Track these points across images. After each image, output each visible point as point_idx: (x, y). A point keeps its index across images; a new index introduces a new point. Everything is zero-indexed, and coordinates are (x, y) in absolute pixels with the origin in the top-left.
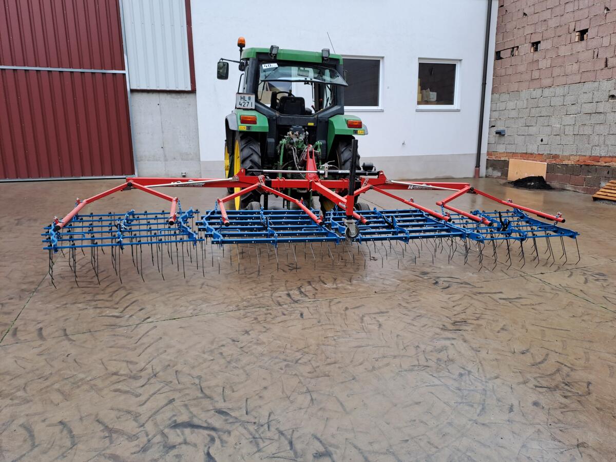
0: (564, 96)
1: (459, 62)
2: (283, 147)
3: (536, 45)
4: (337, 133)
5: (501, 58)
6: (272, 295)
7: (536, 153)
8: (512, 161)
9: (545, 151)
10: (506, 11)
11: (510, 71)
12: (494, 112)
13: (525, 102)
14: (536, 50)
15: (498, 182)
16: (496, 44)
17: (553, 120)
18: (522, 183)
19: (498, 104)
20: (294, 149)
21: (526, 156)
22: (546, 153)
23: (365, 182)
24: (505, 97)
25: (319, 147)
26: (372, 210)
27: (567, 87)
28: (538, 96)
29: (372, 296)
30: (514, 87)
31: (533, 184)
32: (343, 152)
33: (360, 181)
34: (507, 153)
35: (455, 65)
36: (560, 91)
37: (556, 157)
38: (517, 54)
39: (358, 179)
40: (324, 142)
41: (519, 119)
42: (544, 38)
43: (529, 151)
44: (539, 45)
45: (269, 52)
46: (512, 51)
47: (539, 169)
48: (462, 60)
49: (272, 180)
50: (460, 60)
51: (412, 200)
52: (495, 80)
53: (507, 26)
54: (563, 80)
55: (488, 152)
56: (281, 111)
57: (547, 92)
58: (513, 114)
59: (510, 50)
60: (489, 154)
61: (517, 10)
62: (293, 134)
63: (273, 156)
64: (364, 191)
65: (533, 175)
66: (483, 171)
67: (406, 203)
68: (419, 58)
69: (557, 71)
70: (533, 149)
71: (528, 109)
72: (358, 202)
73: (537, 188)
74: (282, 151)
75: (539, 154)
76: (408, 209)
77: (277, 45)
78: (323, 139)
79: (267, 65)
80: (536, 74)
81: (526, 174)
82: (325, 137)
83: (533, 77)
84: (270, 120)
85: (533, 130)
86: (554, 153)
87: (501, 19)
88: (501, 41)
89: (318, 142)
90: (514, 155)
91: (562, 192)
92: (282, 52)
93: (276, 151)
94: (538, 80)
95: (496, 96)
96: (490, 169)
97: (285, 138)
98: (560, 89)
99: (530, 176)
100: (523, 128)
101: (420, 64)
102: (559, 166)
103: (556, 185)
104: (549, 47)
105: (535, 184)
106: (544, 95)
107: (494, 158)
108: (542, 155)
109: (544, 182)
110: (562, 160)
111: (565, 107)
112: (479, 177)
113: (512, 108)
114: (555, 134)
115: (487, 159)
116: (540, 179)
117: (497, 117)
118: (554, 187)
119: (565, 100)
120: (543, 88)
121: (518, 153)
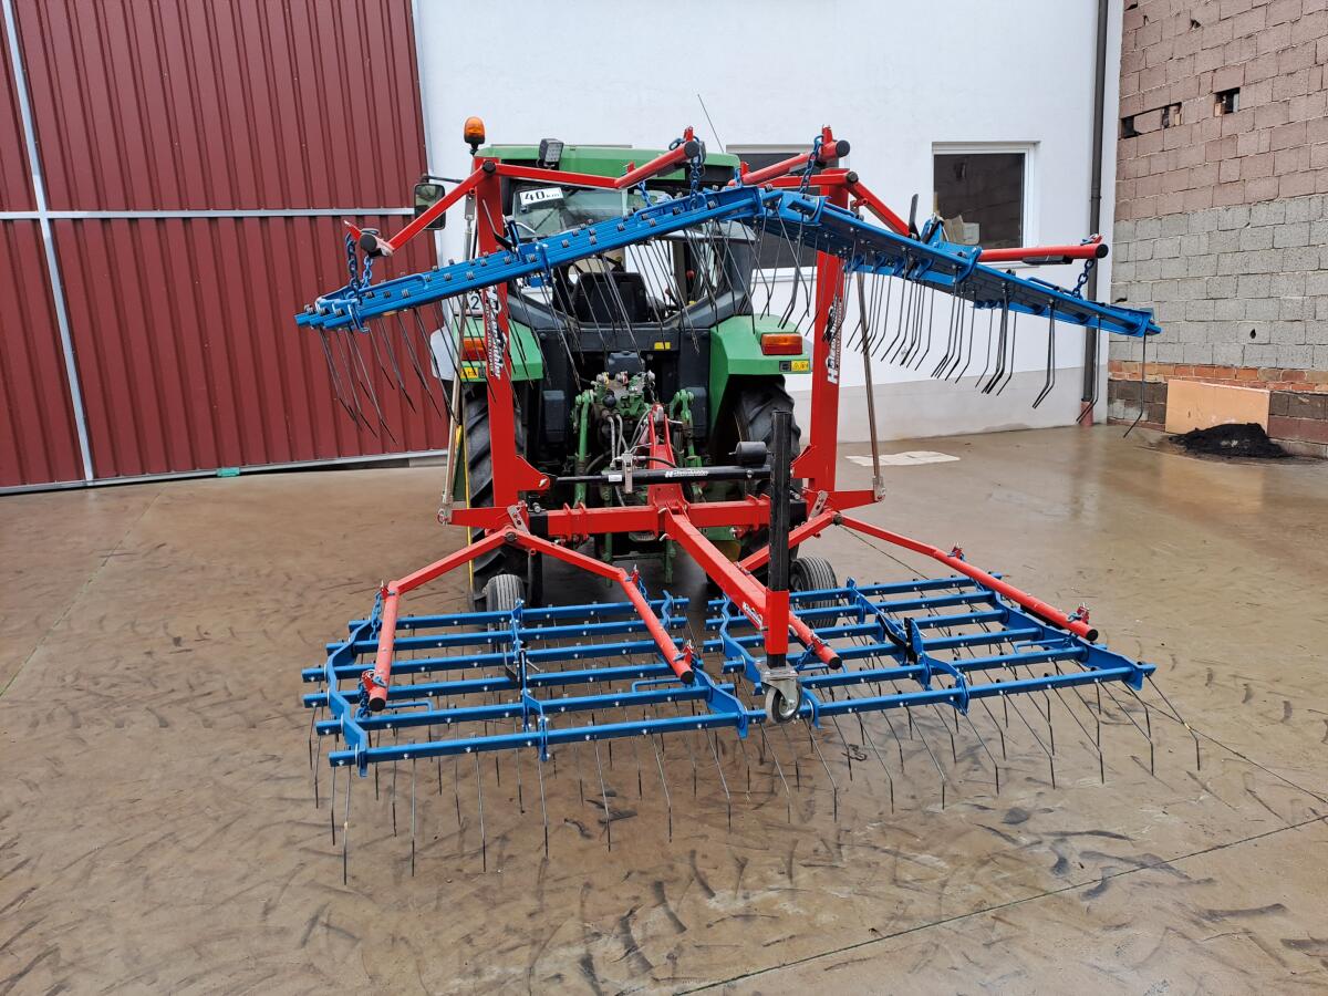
0: (1310, 222)
1: (1032, 148)
2: (584, 412)
3: (1227, 98)
4: (732, 371)
5: (1136, 134)
7: (1238, 364)
8: (1174, 387)
9: (1263, 359)
10: (1145, 17)
11: (1159, 164)
12: (1124, 266)
13: (1204, 239)
14: (1228, 109)
15: (1143, 439)
16: (1121, 100)
17: (1282, 283)
18: (1203, 442)
19: (1132, 246)
21: (1213, 372)
22: (1265, 365)
23: (817, 503)
24: (1150, 228)
26: (843, 587)
27: (1316, 201)
28: (1239, 224)
30: (1174, 202)
31: (1235, 443)
33: (803, 501)
34: (1159, 364)
35: (1024, 154)
36: (1297, 210)
37: (1292, 375)
38: (1177, 124)
39: (797, 496)
40: (701, 391)
41: (1191, 283)
42: (1247, 82)
43: (1220, 361)
44: (1236, 97)
45: (536, 156)
46: (1165, 116)
47: (1251, 407)
48: (1039, 142)
49: (551, 513)
50: (1035, 144)
51: (957, 552)
52: (1121, 188)
53: (1149, 56)
54: (1304, 183)
55: (1110, 361)
57: (1262, 214)
58: (1173, 270)
59: (1158, 114)
60: (1112, 366)
61: (1174, 12)
62: (611, 377)
64: (815, 532)
65: (1233, 421)
66: (1101, 410)
67: (939, 558)
68: (934, 144)
69: (1286, 162)
70: (1228, 354)
71: (1212, 259)
73: (1250, 456)
74: (584, 421)
75: (1246, 368)
76: (946, 578)
77: (560, 139)
78: (698, 385)
79: (533, 193)
80: (1231, 170)
81: (1214, 417)
82: (703, 378)
83: (1224, 179)
85: (1227, 309)
86: (1287, 365)
87: (1132, 38)
88: (1133, 89)
89: (683, 391)
90: (1180, 369)
91: (1317, 467)
93: (569, 423)
94: (1237, 186)
95: (1127, 226)
96: (1119, 404)
98: (1298, 205)
99: (1227, 422)
100: (1200, 304)
101: (937, 158)
102: (1304, 400)
103: (1299, 446)
104: (1265, 100)
105: (1240, 444)
106: (1254, 222)
107: (1126, 376)
108: (1256, 369)
109: (1265, 438)
110: (1312, 386)
111: (1313, 250)
112: (1093, 424)
113: (1167, 255)
114: (1288, 317)
115: (1110, 380)
116: (1253, 430)
117: (1130, 277)
118: (1291, 451)
119: (1313, 234)
120: (1250, 204)
121: (1188, 366)
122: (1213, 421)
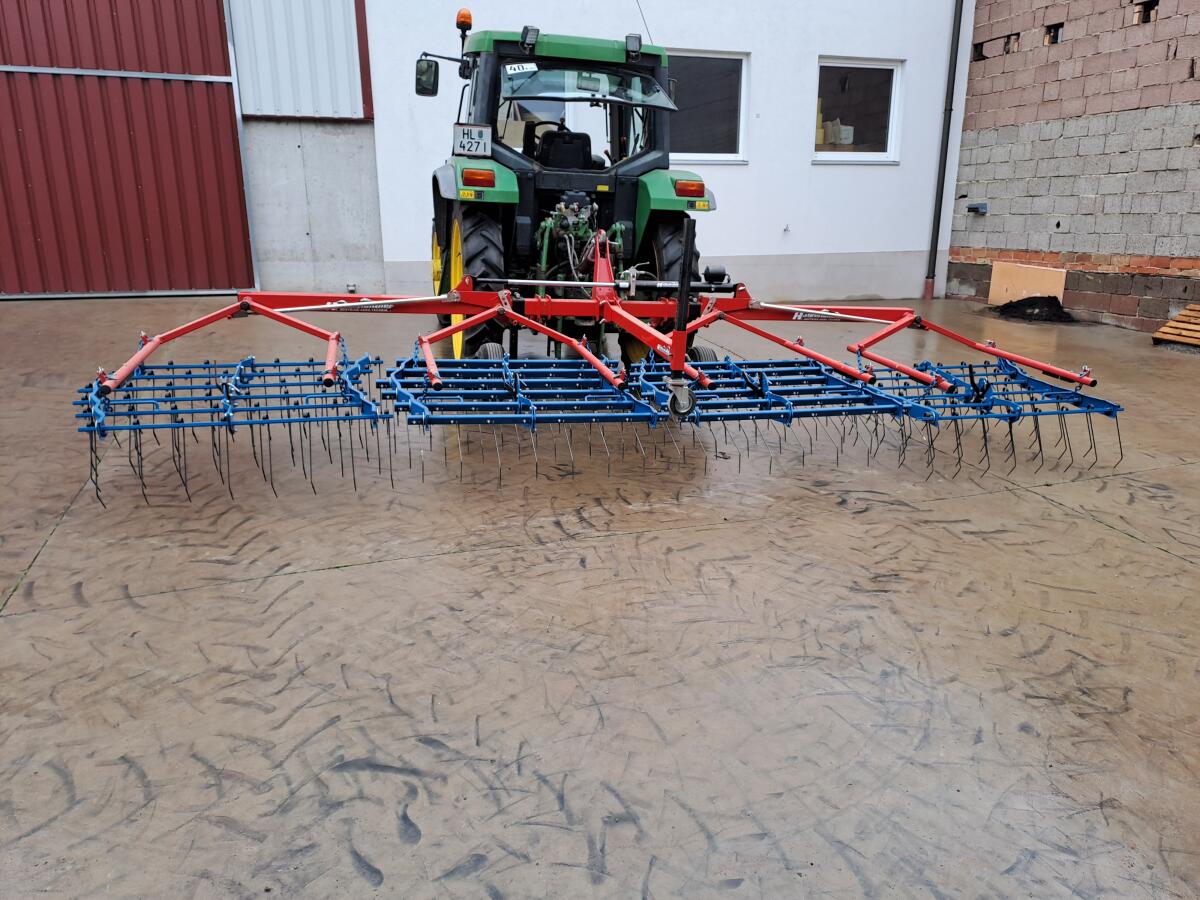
0: (1105, 135)
1: (899, 64)
2: (547, 235)
3: (1054, 30)
4: (654, 206)
5: (984, 58)
6: (525, 524)
7: (1046, 249)
8: (998, 267)
9: (1064, 245)
11: (1000, 84)
12: (967, 168)
13: (1029, 147)
14: (1054, 40)
15: (969, 308)
16: (975, 28)
17: (1082, 183)
18: (1014, 311)
19: (974, 152)
20: (570, 239)
21: (1027, 255)
22: (1065, 250)
23: (709, 305)
24: (989, 137)
25: (619, 234)
26: (721, 360)
27: (1112, 117)
28: (1055, 136)
29: (719, 526)
30: (1008, 116)
31: (1037, 311)
32: (665, 246)
33: (699, 303)
34: (988, 250)
35: (892, 71)
36: (1097, 125)
37: (1083, 258)
38: (1015, 50)
39: (695, 299)
40: (630, 224)
41: (1016, 183)
42: (1071, 17)
43: (1033, 246)
44: (1061, 30)
45: (519, 38)
46: (1007, 43)
47: (1049, 283)
48: (905, 60)
49: (526, 300)
50: (903, 62)
51: (800, 342)
54: (1103, 103)
55: (951, 247)
56: (544, 160)
57: (1073, 127)
58: (1004, 171)
59: (1002, 42)
60: (953, 251)
62: (567, 207)
63: (527, 253)
64: (706, 324)
65: (1038, 295)
66: (941, 285)
67: (788, 346)
68: (821, 57)
69: (1093, 85)
70: (1039, 242)
71: (1034, 162)
72: (694, 346)
73: (1046, 320)
74: (546, 241)
75: (1051, 252)
76: (792, 359)
77: (537, 26)
78: (627, 219)
79: (515, 66)
80: (1052, 91)
81: (1024, 292)
82: (631, 215)
83: (1047, 98)
84: (523, 180)
85: (1040, 204)
86: (1080, 250)
88: (984, 21)
89: (618, 224)
90: (1002, 253)
91: (1093, 328)
92: (546, 40)
93: (533, 242)
94: (1055, 104)
95: (972, 135)
96: (955, 282)
97: (551, 216)
98: (1099, 121)
99: (1034, 295)
100: (1022, 200)
101: (823, 69)
102: (1090, 277)
103: (1083, 314)
104: (1081, 34)
105: (1041, 312)
106: (1067, 133)
107: (962, 259)
108: (1057, 253)
109: (1060, 308)
110: (1096, 265)
111: (1106, 157)
112: (933, 298)
113: (1001, 160)
114: (1084, 212)
115: (949, 262)
116: (1052, 301)
117: (971, 177)
118: (1078, 318)
119: (1107, 144)
120: (1064, 119)
121: (1008, 250)
122: (1024, 295)
